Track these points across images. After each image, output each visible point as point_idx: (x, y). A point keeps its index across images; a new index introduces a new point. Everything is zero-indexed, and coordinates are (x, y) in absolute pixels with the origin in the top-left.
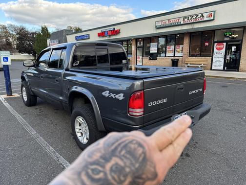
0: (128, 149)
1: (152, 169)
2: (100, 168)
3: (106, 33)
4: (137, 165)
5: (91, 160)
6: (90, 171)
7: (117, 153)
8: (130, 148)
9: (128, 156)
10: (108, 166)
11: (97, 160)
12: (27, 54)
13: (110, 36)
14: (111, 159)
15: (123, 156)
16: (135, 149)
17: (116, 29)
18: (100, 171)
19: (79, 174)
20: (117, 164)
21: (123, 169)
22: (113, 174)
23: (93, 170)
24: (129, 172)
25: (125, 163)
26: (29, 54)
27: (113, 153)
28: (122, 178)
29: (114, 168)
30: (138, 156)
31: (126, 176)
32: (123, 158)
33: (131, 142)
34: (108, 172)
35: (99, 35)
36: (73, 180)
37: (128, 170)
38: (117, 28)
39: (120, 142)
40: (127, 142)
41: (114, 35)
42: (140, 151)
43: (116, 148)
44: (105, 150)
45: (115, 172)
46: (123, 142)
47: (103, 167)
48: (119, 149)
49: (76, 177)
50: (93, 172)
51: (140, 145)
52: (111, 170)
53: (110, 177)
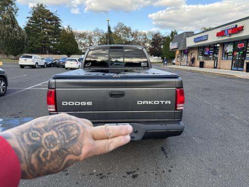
0: (66, 129)
1: (79, 148)
2: (39, 135)
3: (226, 32)
4: (67, 141)
5: (35, 127)
6: (31, 134)
7: (57, 129)
8: (69, 128)
9: (63, 133)
10: (45, 135)
11: (40, 128)
12: (156, 57)
13: (230, 35)
14: (50, 131)
15: (60, 132)
16: (72, 130)
17: (238, 27)
18: (38, 136)
19: (22, 133)
20: (52, 135)
21: (55, 139)
22: (46, 140)
23: (33, 134)
24: (59, 144)
25: (58, 136)
26: (159, 57)
27: (54, 128)
28: (52, 146)
29: (49, 137)
30: (71, 135)
31: (55, 145)
32: (59, 133)
33: (72, 125)
34: (43, 139)
35: (218, 35)
36: (17, 135)
37: (58, 141)
38: (239, 25)
39: (64, 122)
40: (68, 124)
41: (236, 33)
42: (76, 132)
43: (58, 125)
44: (49, 123)
45: (48, 139)
46: (65, 123)
47: (42, 134)
48: (60, 127)
49: (20, 134)
50: (32, 135)
51: (78, 129)
52: (47, 138)
53: (43, 142)
